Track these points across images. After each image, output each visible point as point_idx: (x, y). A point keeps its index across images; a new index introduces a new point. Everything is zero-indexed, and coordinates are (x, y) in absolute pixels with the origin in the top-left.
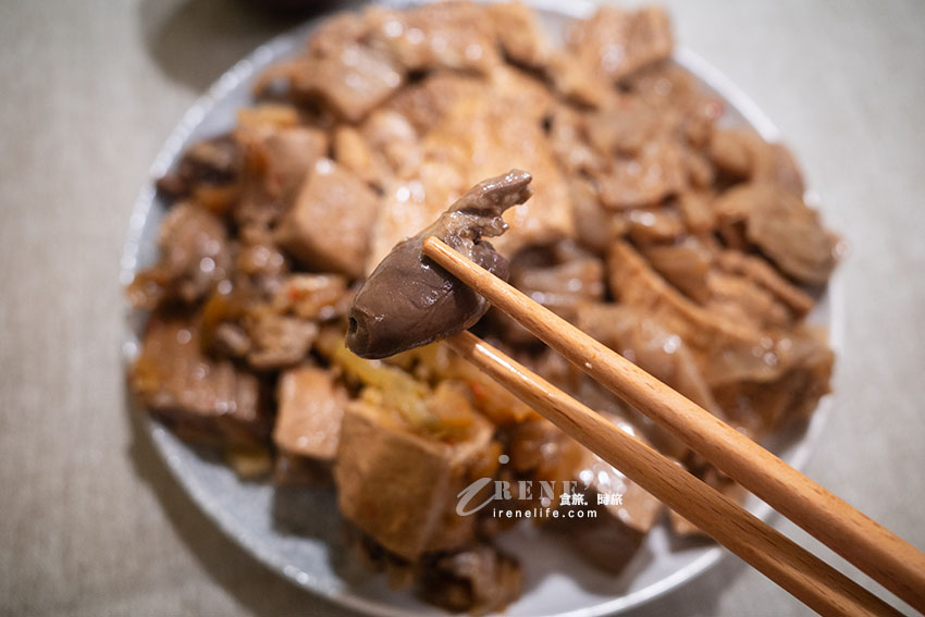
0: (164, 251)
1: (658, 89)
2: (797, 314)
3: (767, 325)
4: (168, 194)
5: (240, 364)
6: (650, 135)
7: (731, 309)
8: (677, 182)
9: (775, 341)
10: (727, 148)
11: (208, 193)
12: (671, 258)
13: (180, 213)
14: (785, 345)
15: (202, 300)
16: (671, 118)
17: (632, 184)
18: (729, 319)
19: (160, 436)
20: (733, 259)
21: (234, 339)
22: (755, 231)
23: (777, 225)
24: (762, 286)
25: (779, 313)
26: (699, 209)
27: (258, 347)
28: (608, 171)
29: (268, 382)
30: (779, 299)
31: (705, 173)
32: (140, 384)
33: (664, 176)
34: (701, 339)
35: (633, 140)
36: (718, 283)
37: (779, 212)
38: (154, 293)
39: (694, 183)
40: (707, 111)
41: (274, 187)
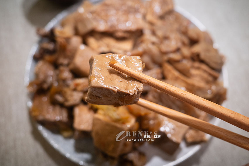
0: (37, 75)
1: (171, 18)
2: (215, 79)
3: (208, 82)
4: (36, 59)
5: (62, 105)
7: (198, 79)
8: (179, 45)
9: (211, 87)
11: (48, 57)
12: (180, 66)
13: (41, 64)
14: (214, 88)
15: (49, 88)
16: (176, 26)
17: (168, 46)
18: (197, 81)
19: (41, 128)
20: (197, 64)
21: (59, 98)
22: (203, 56)
24: (205, 71)
25: (210, 79)
26: (186, 51)
27: (66, 100)
28: (162, 43)
29: (70, 110)
30: (210, 75)
31: (186, 41)
32: (34, 114)
34: (190, 88)
37: (208, 50)
38: (35, 88)
39: (184, 44)
40: (185, 23)
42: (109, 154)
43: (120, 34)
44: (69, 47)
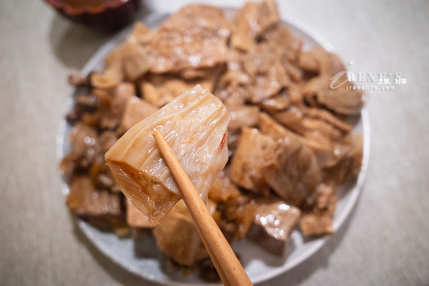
2: (344, 133)
3: (333, 140)
4: (72, 121)
5: (108, 190)
6: (272, 63)
7: (316, 134)
8: (286, 82)
10: (307, 61)
11: (87, 118)
12: (285, 117)
13: (75, 130)
15: (91, 165)
16: (280, 51)
19: (83, 225)
20: (314, 112)
21: (106, 180)
22: (322, 99)
23: (331, 94)
24: (327, 122)
25: (336, 133)
26: (296, 93)
27: (114, 183)
28: (254, 84)
30: (336, 127)
31: (298, 74)
33: (279, 80)
35: (264, 68)
36: (308, 123)
38: (71, 167)
41: (115, 111)
42: (180, 261)
43: (190, 74)
44: (115, 102)
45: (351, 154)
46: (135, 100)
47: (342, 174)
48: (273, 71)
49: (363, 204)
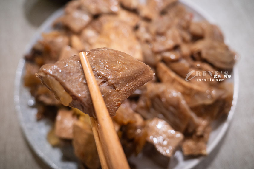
3: (211, 85)
6: (169, 27)
8: (179, 41)
9: (211, 91)
10: (195, 28)
12: (176, 66)
14: (214, 92)
16: (177, 21)
17: (163, 44)
20: (198, 64)
22: (204, 55)
23: (212, 52)
26: (186, 49)
28: (155, 40)
31: (188, 37)
34: (187, 92)
35: (162, 30)
37: (212, 48)
39: (184, 40)
40: (187, 17)
45: (224, 96)
46: (67, 49)
47: (216, 112)
48: (170, 33)
49: (230, 135)
